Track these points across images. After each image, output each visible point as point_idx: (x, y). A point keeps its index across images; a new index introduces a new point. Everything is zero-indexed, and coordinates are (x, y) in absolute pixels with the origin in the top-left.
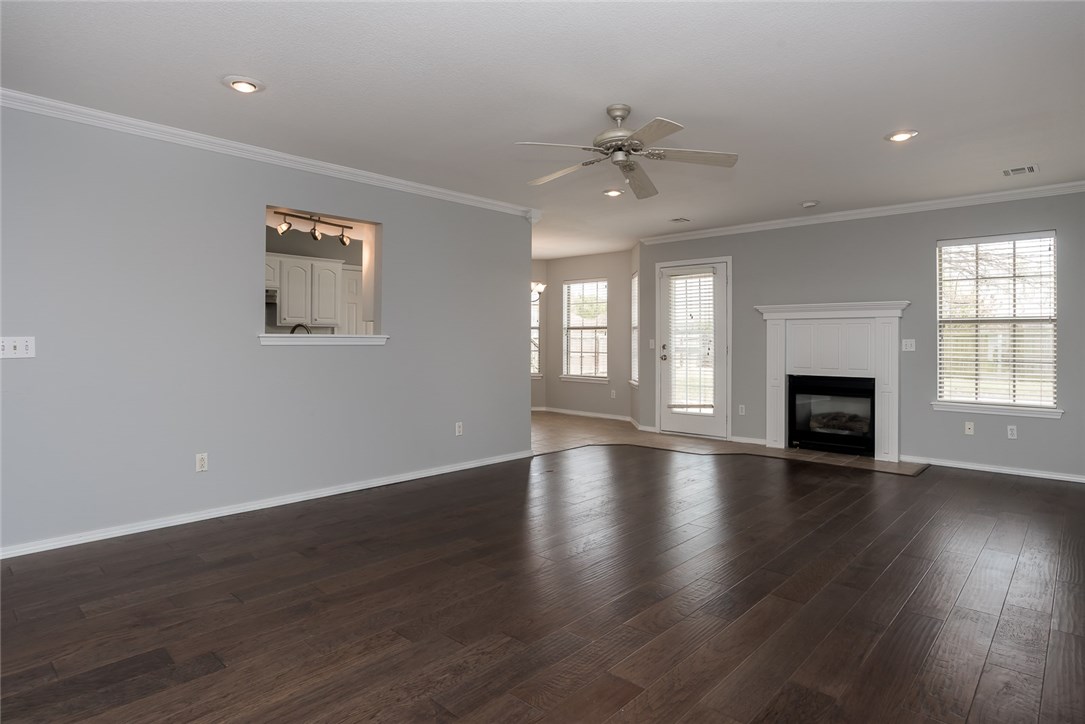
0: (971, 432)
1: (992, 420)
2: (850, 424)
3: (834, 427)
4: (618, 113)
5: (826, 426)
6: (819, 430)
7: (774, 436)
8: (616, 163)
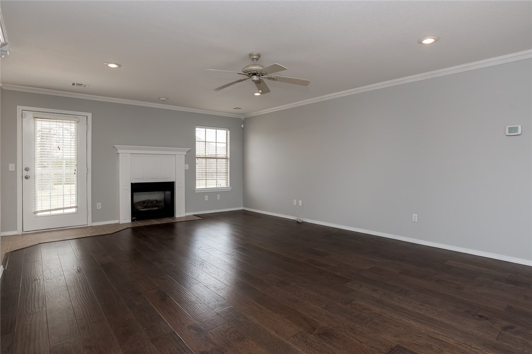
0: (207, 199)
1: (212, 193)
2: (157, 204)
3: (149, 207)
4: (255, 57)
5: (146, 207)
6: (142, 210)
7: (124, 217)
8: (253, 81)
